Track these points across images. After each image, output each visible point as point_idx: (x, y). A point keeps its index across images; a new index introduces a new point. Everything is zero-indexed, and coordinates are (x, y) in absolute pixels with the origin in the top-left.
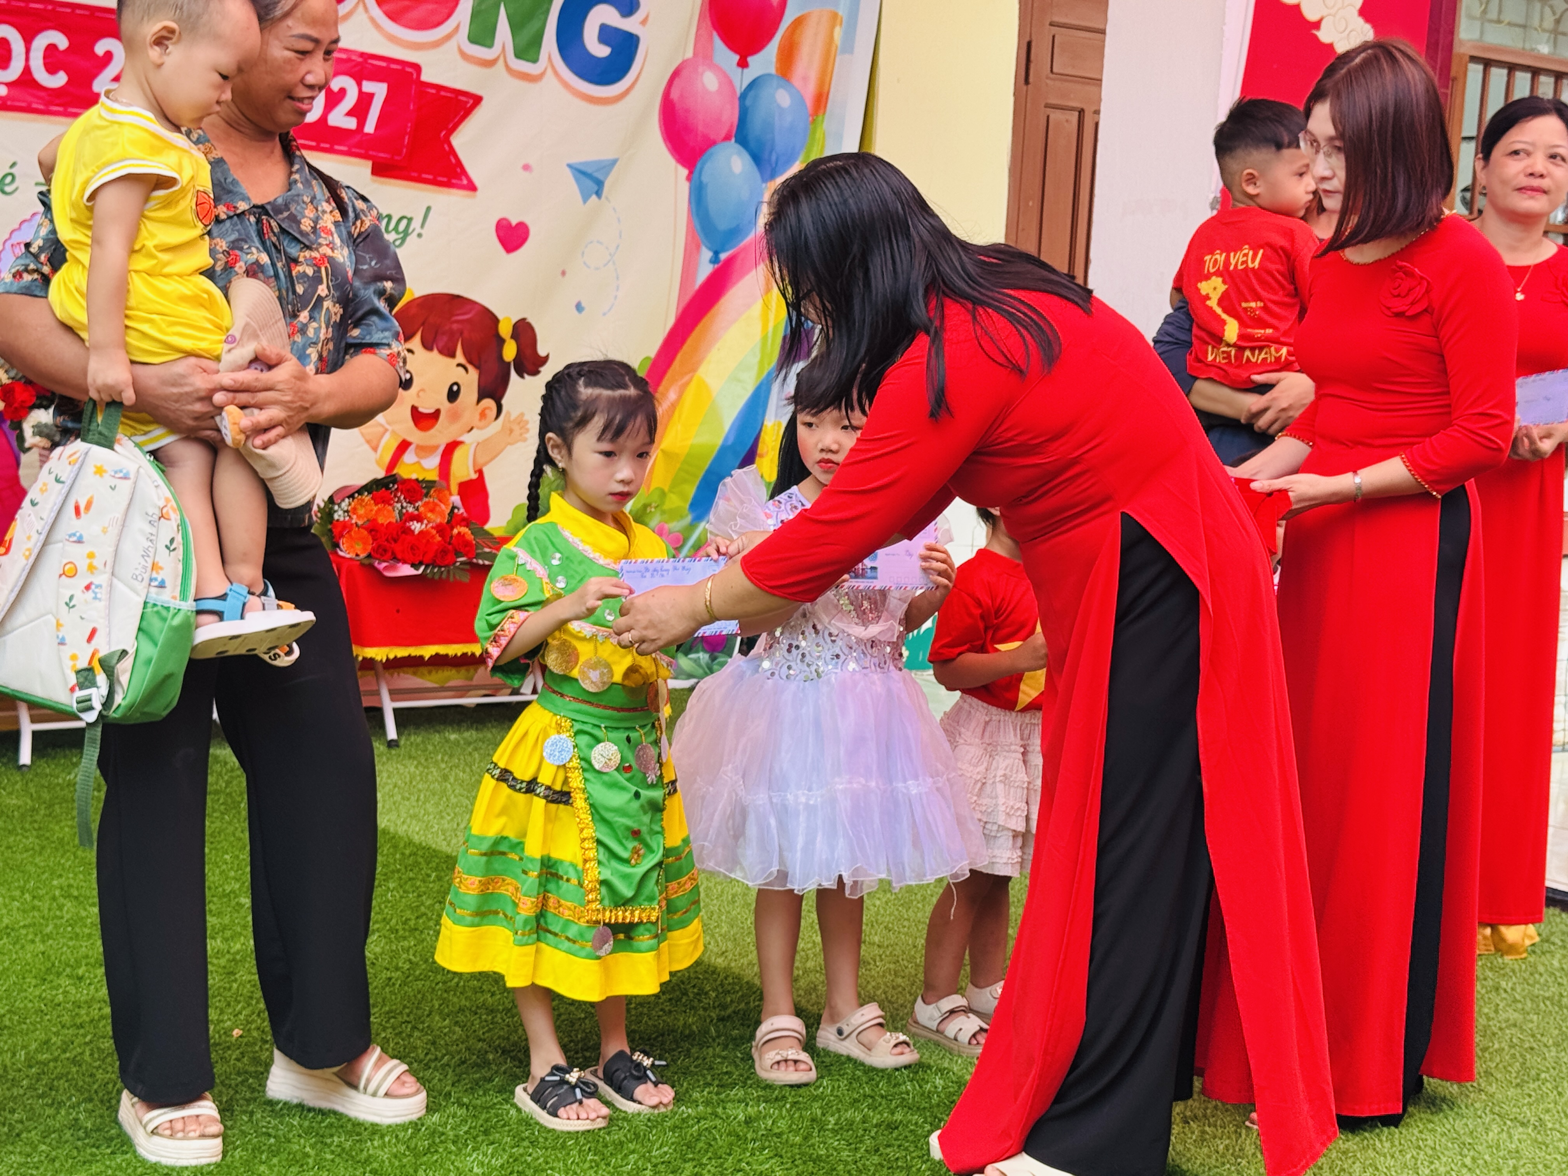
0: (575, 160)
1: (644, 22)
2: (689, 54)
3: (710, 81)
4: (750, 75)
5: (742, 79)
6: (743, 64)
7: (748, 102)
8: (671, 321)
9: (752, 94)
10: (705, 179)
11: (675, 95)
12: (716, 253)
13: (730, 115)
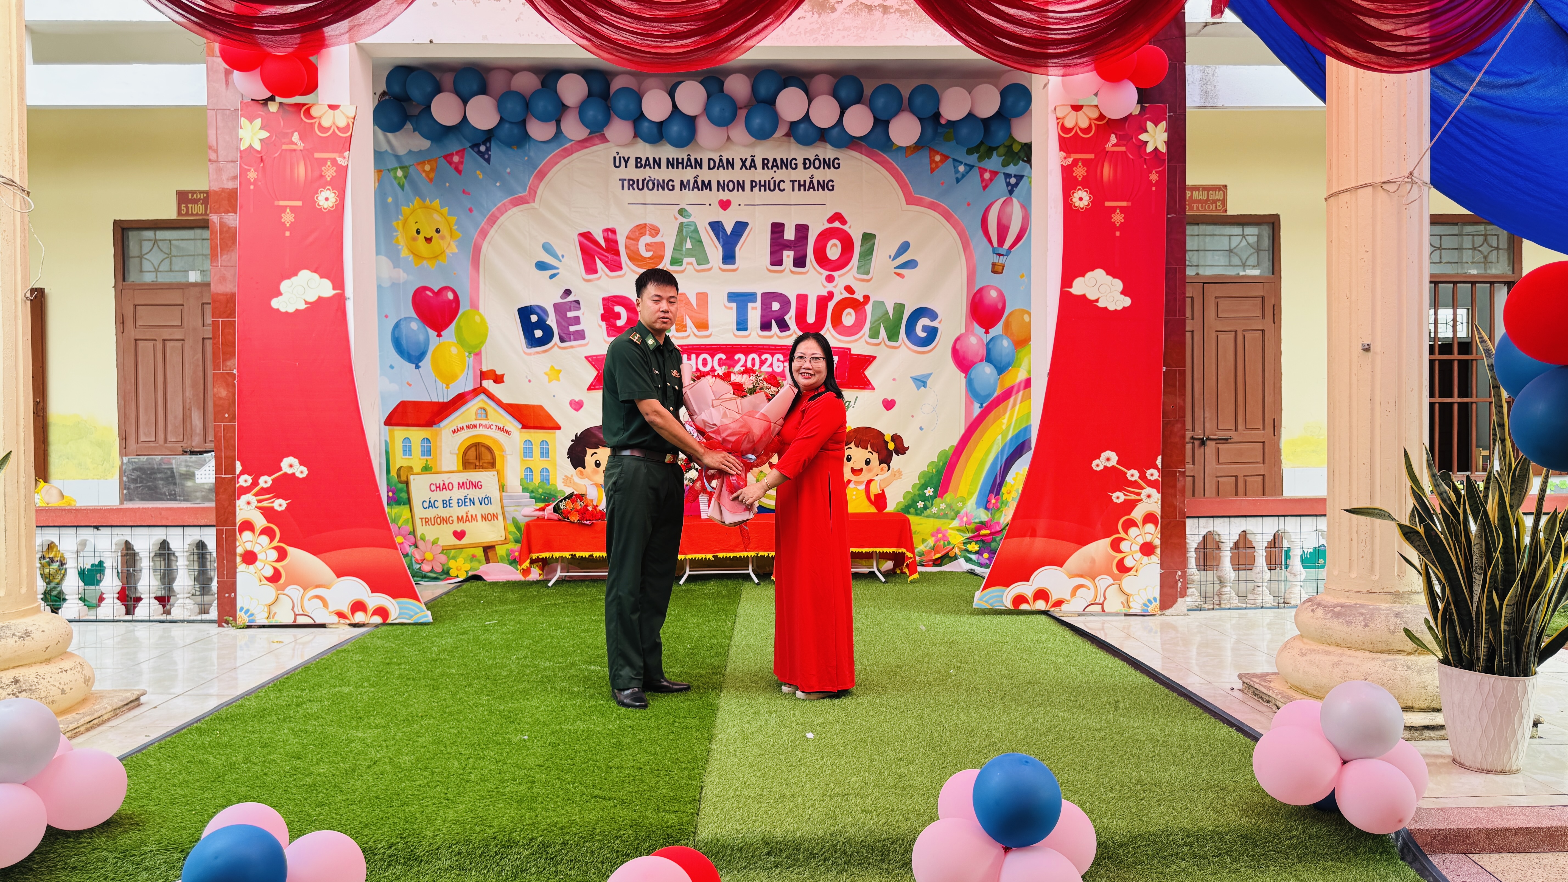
0: (913, 375)
1: (940, 322)
2: (963, 331)
3: (973, 340)
4: (990, 336)
5: (986, 338)
6: (987, 332)
7: (990, 346)
8: (963, 431)
9: (992, 343)
10: (972, 377)
11: (958, 347)
12: (982, 404)
13: (983, 352)
